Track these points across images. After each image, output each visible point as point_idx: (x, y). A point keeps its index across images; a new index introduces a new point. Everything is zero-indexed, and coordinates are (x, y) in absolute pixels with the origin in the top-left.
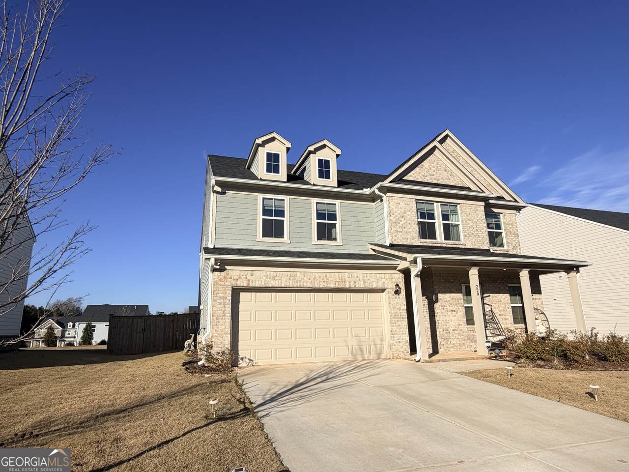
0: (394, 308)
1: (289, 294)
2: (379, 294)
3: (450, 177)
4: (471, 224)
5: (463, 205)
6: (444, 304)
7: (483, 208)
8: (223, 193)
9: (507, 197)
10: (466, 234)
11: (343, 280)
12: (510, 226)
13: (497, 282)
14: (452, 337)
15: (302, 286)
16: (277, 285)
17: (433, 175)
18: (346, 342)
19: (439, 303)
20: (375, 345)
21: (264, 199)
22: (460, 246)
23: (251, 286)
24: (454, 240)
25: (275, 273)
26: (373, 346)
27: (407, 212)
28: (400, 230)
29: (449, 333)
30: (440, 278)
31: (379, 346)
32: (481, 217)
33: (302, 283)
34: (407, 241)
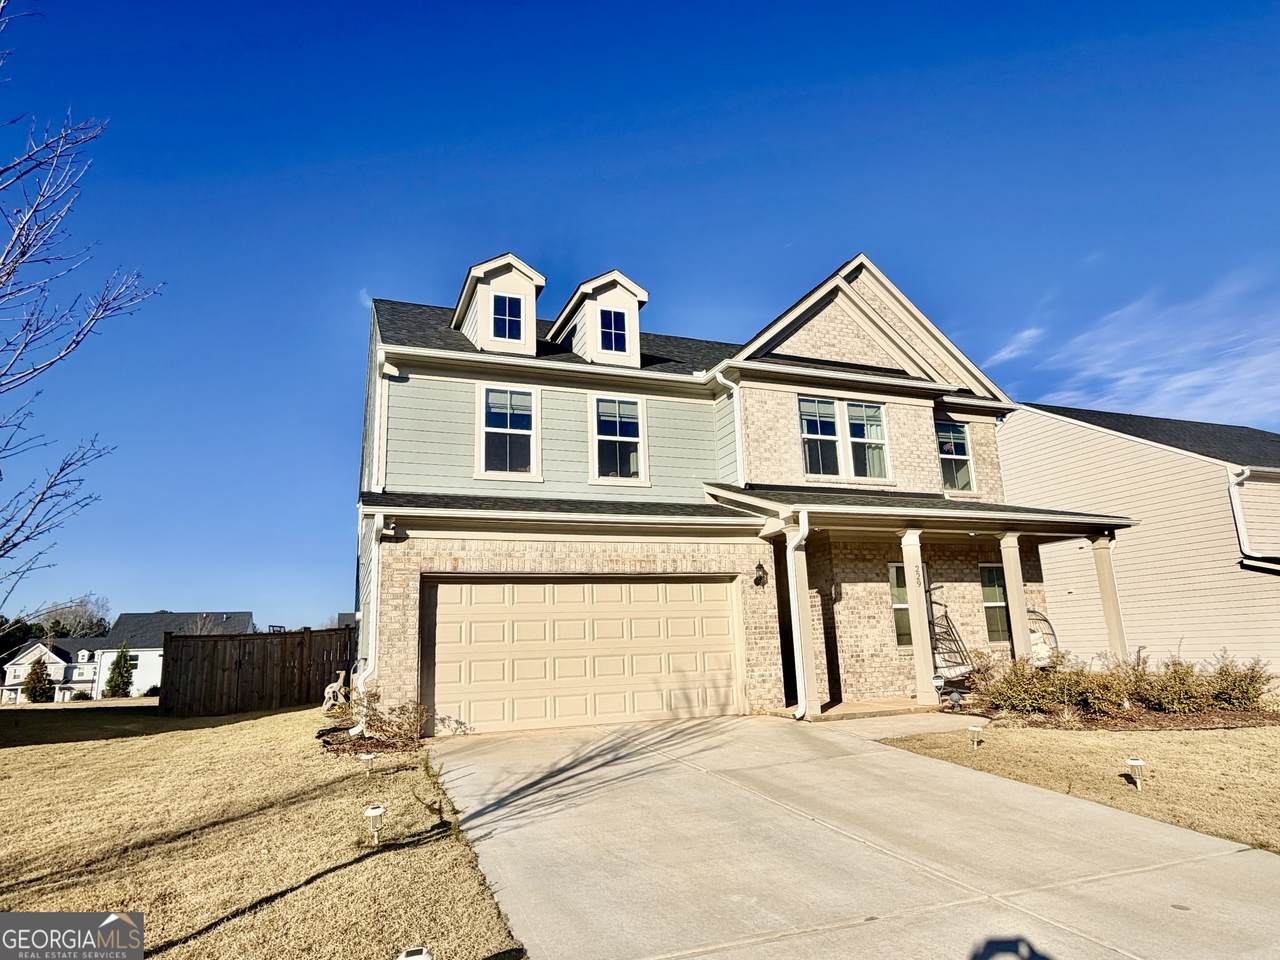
0: (754, 612)
1: (539, 588)
2: (725, 584)
3: (866, 349)
4: (908, 444)
5: (892, 405)
6: (852, 603)
7: (930, 413)
8: (402, 379)
9: (979, 391)
10: (896, 463)
11: (651, 558)
12: (985, 448)
13: (956, 559)
14: (868, 670)
15: (566, 570)
16: (516, 570)
17: (833, 346)
18: (656, 682)
19: (843, 602)
20: (716, 687)
21: (488, 391)
22: (886, 489)
23: (462, 571)
24: (874, 476)
25: (511, 544)
26: (712, 690)
27: (780, 421)
28: (766, 455)
29: (863, 660)
30: (845, 551)
31: (722, 691)
32: (928, 430)
33: (567, 564)
34: (779, 478)
